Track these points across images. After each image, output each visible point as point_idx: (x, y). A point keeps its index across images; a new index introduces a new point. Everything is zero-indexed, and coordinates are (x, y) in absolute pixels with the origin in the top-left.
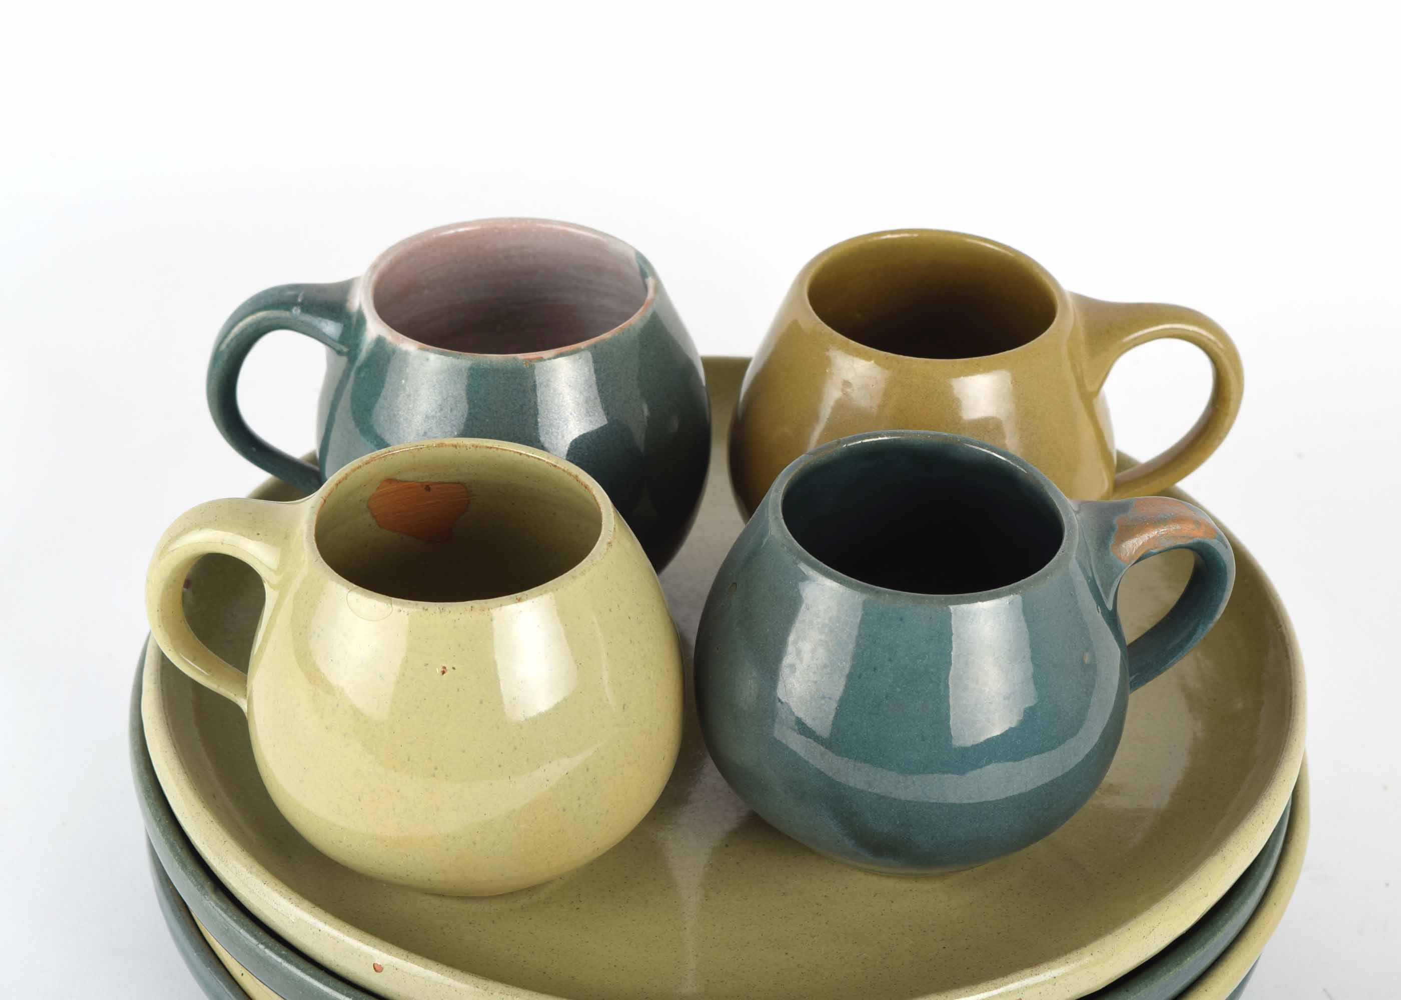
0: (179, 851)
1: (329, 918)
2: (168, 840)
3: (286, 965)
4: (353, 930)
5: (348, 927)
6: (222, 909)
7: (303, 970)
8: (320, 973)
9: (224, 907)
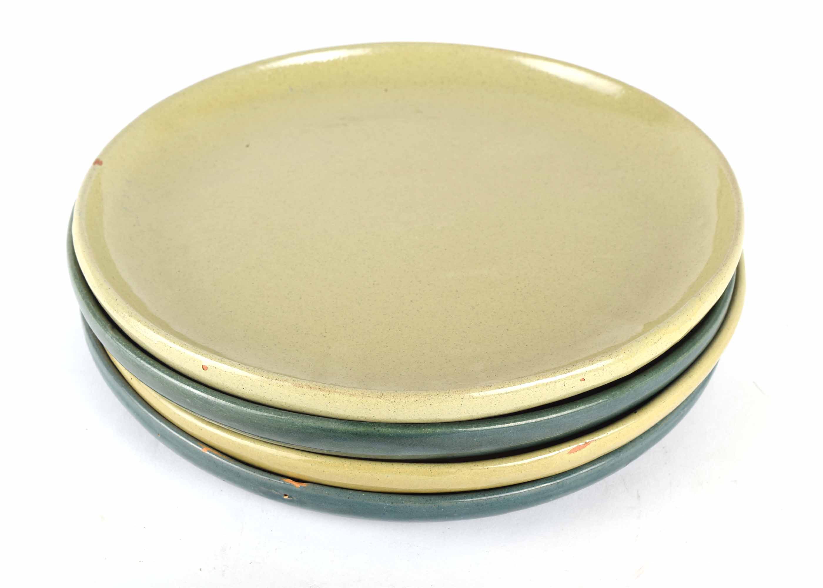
0: (92, 307)
1: (176, 340)
2: (86, 302)
4: (190, 347)
5: (187, 344)
7: (163, 372)
8: (173, 373)
9: (118, 338)
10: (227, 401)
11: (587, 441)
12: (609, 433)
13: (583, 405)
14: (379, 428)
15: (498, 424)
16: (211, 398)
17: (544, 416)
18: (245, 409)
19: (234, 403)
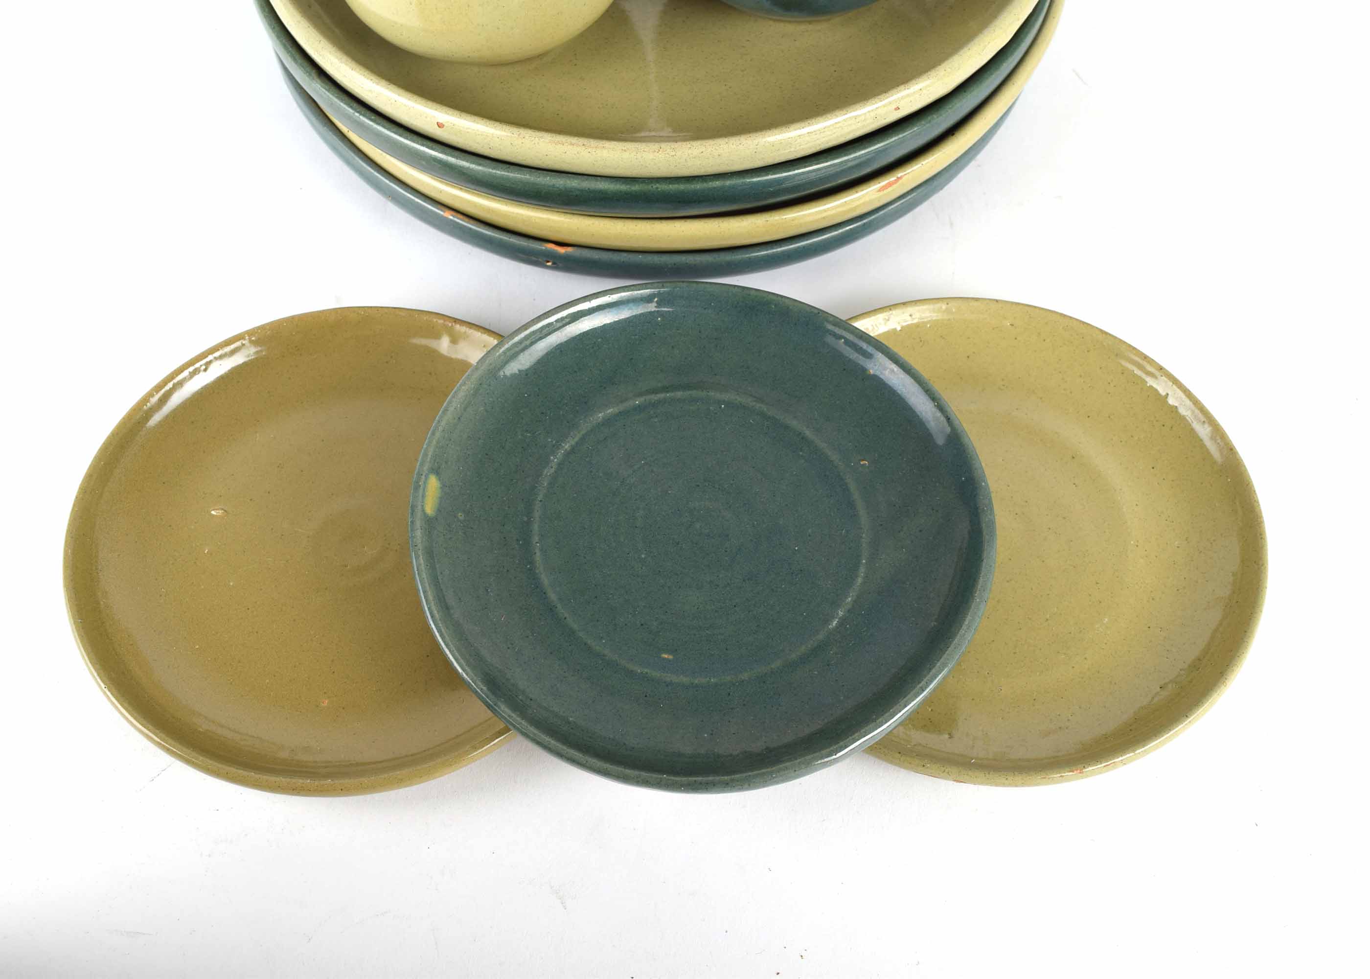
0: (290, 49)
1: (401, 91)
2: (281, 41)
3: (375, 126)
4: (419, 99)
5: (415, 97)
6: (326, 90)
7: (388, 129)
8: (401, 131)
9: (327, 87)
10: (471, 163)
11: (899, 175)
12: (924, 163)
13: (895, 136)
14: (658, 185)
15: (798, 169)
16: (451, 160)
17: (850, 154)
18: (494, 171)
19: (480, 165)
